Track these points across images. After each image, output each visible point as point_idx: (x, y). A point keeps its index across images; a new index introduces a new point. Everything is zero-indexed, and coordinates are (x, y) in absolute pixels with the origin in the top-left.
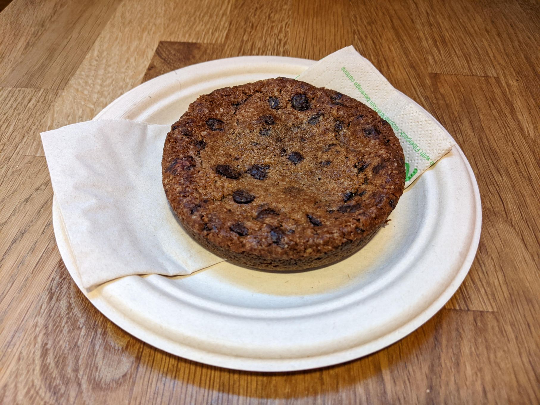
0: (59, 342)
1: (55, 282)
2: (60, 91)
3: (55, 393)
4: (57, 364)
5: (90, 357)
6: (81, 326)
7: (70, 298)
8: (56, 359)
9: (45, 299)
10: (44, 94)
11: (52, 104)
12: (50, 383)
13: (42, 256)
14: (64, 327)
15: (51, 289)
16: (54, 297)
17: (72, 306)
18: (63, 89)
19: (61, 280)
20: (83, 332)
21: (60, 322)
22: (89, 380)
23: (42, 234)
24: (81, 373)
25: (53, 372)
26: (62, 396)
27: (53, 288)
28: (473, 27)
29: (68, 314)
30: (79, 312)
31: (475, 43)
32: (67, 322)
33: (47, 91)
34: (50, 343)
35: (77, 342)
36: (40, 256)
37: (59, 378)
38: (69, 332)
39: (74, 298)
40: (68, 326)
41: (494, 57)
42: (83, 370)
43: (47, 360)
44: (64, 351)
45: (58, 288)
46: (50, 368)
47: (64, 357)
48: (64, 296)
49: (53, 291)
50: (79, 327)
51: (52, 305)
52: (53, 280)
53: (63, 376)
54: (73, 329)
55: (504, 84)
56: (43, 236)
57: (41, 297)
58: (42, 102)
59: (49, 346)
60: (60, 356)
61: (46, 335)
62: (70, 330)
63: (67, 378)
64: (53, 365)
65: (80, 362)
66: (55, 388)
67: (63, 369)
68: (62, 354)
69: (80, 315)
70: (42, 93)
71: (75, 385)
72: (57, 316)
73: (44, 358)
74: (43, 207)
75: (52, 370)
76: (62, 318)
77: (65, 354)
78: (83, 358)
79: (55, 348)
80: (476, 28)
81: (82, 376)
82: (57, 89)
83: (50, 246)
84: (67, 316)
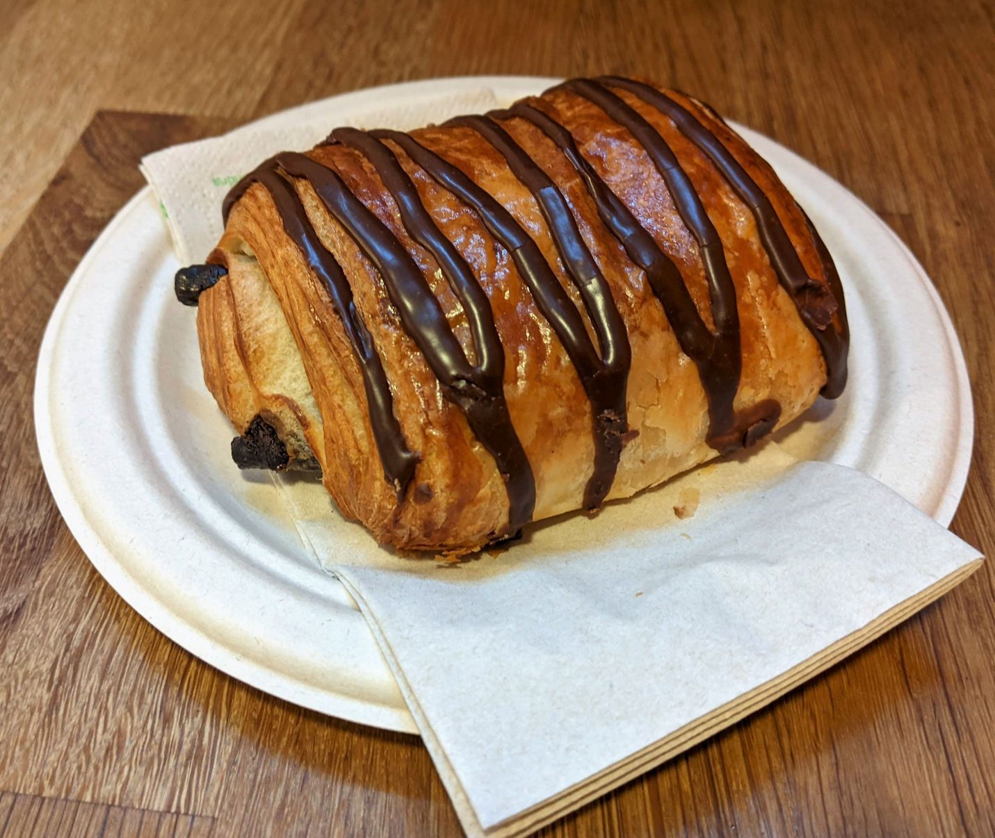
28: (871, 81)
31: (868, 125)
41: (911, 161)
80: (879, 86)
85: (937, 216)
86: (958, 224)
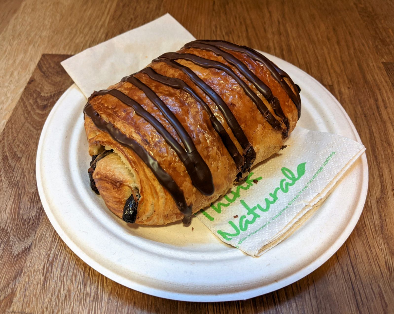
85: (342, 85)
86: (349, 88)
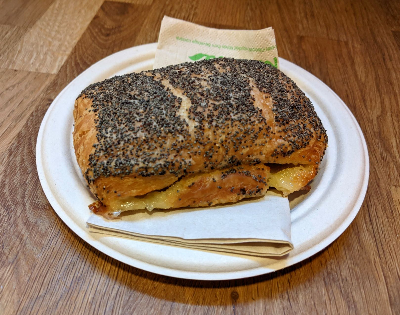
0: (13, 181)
1: (14, 146)
2: (29, 29)
3: (7, 210)
4: (10, 193)
5: (33, 190)
6: (29, 172)
7: (24, 156)
8: (10, 190)
9: (6, 155)
10: (17, 30)
11: (22, 36)
12: (5, 203)
13: (7, 129)
14: (17, 172)
15: (11, 150)
16: (13, 154)
17: (24, 160)
18: (32, 27)
19: (18, 145)
20: (30, 176)
21: (15, 169)
22: (31, 203)
23: (8, 116)
24: (26, 199)
25: (7, 197)
26: (12, 211)
27: (13, 149)
29: (21, 165)
30: (29, 165)
32: (20, 170)
33: (19, 28)
34: (7, 181)
35: (25, 182)
36: (5, 129)
37: (11, 201)
38: (20, 175)
39: (26, 156)
40: (20, 172)
42: (27, 197)
43: (4, 190)
44: (16, 186)
45: (16, 150)
46: (5, 195)
47: (16, 189)
48: (19, 154)
49: (12, 151)
50: (28, 173)
51: (11, 159)
52: (13, 144)
53: (13, 200)
54: (24, 174)
55: (350, 46)
56: (8, 118)
57: (4, 154)
58: (15, 35)
59: (6, 182)
60: (13, 189)
61: (5, 176)
62: (21, 174)
63: (17, 201)
64: (7, 193)
65: (26, 193)
66: (8, 206)
67: (14, 196)
68: (15, 187)
69: (29, 166)
70: (16, 29)
71: (21, 206)
72: (13, 165)
73: (2, 189)
74: (10, 100)
75: (7, 196)
76: (17, 167)
77: (17, 188)
78: (29, 191)
79: (10, 183)
81: (27, 201)
82: (27, 27)
83: (12, 124)
84: (21, 166)
